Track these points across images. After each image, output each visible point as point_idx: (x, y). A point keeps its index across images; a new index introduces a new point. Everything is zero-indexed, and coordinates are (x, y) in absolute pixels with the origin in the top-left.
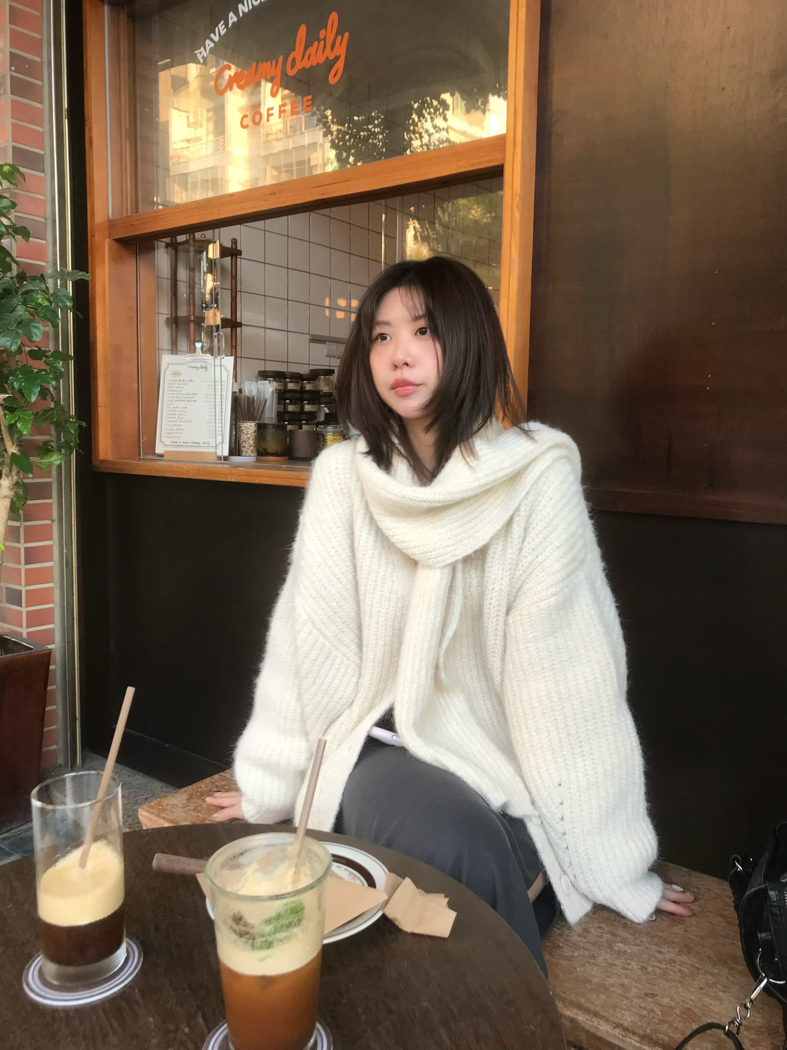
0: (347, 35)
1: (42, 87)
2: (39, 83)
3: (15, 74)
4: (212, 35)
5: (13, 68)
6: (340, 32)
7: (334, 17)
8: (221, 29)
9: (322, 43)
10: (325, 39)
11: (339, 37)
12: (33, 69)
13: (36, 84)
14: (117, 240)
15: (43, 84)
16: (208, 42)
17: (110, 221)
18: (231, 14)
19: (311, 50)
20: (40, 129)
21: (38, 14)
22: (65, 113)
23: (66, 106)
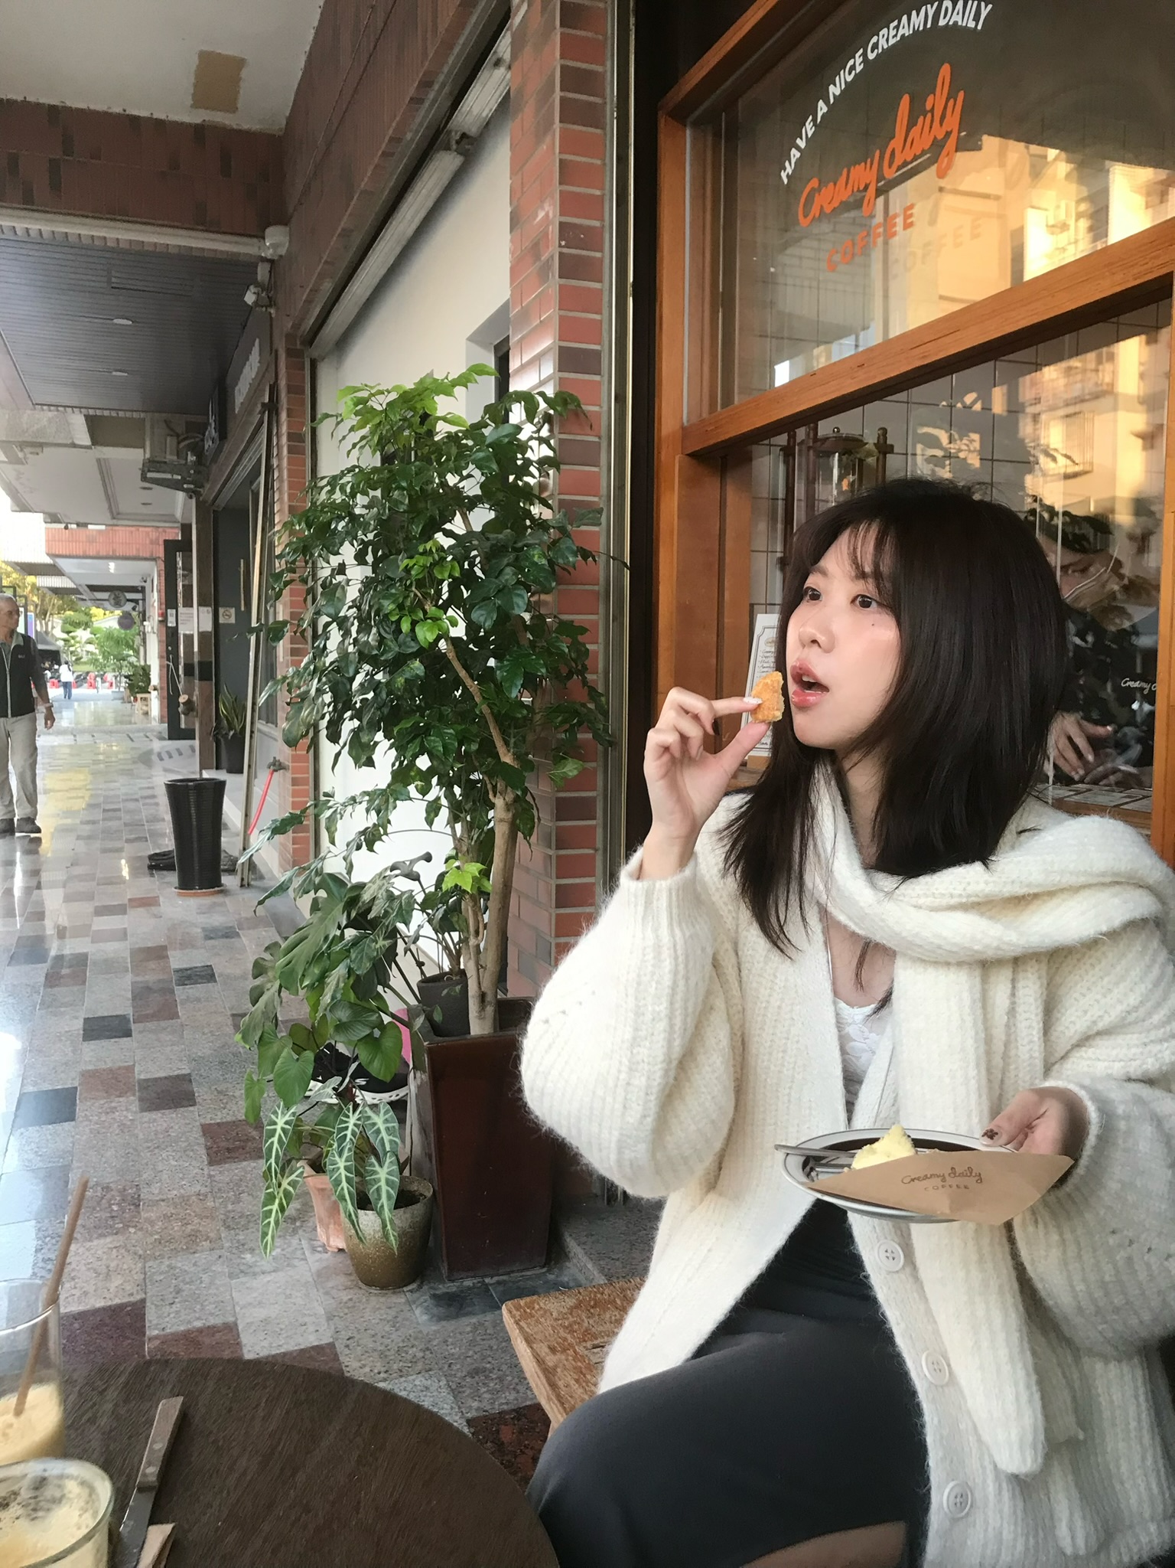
0: (961, 95)
1: (601, 260)
2: (599, 255)
3: (565, 250)
4: (798, 141)
5: (563, 243)
6: (952, 95)
7: (945, 70)
8: (809, 129)
9: (929, 115)
10: (932, 110)
11: (952, 101)
12: (591, 239)
13: (594, 258)
14: (692, 455)
15: (603, 257)
16: (794, 151)
17: (683, 428)
18: (821, 103)
19: (915, 131)
20: (597, 317)
21: (599, 162)
22: (630, 289)
23: (631, 279)
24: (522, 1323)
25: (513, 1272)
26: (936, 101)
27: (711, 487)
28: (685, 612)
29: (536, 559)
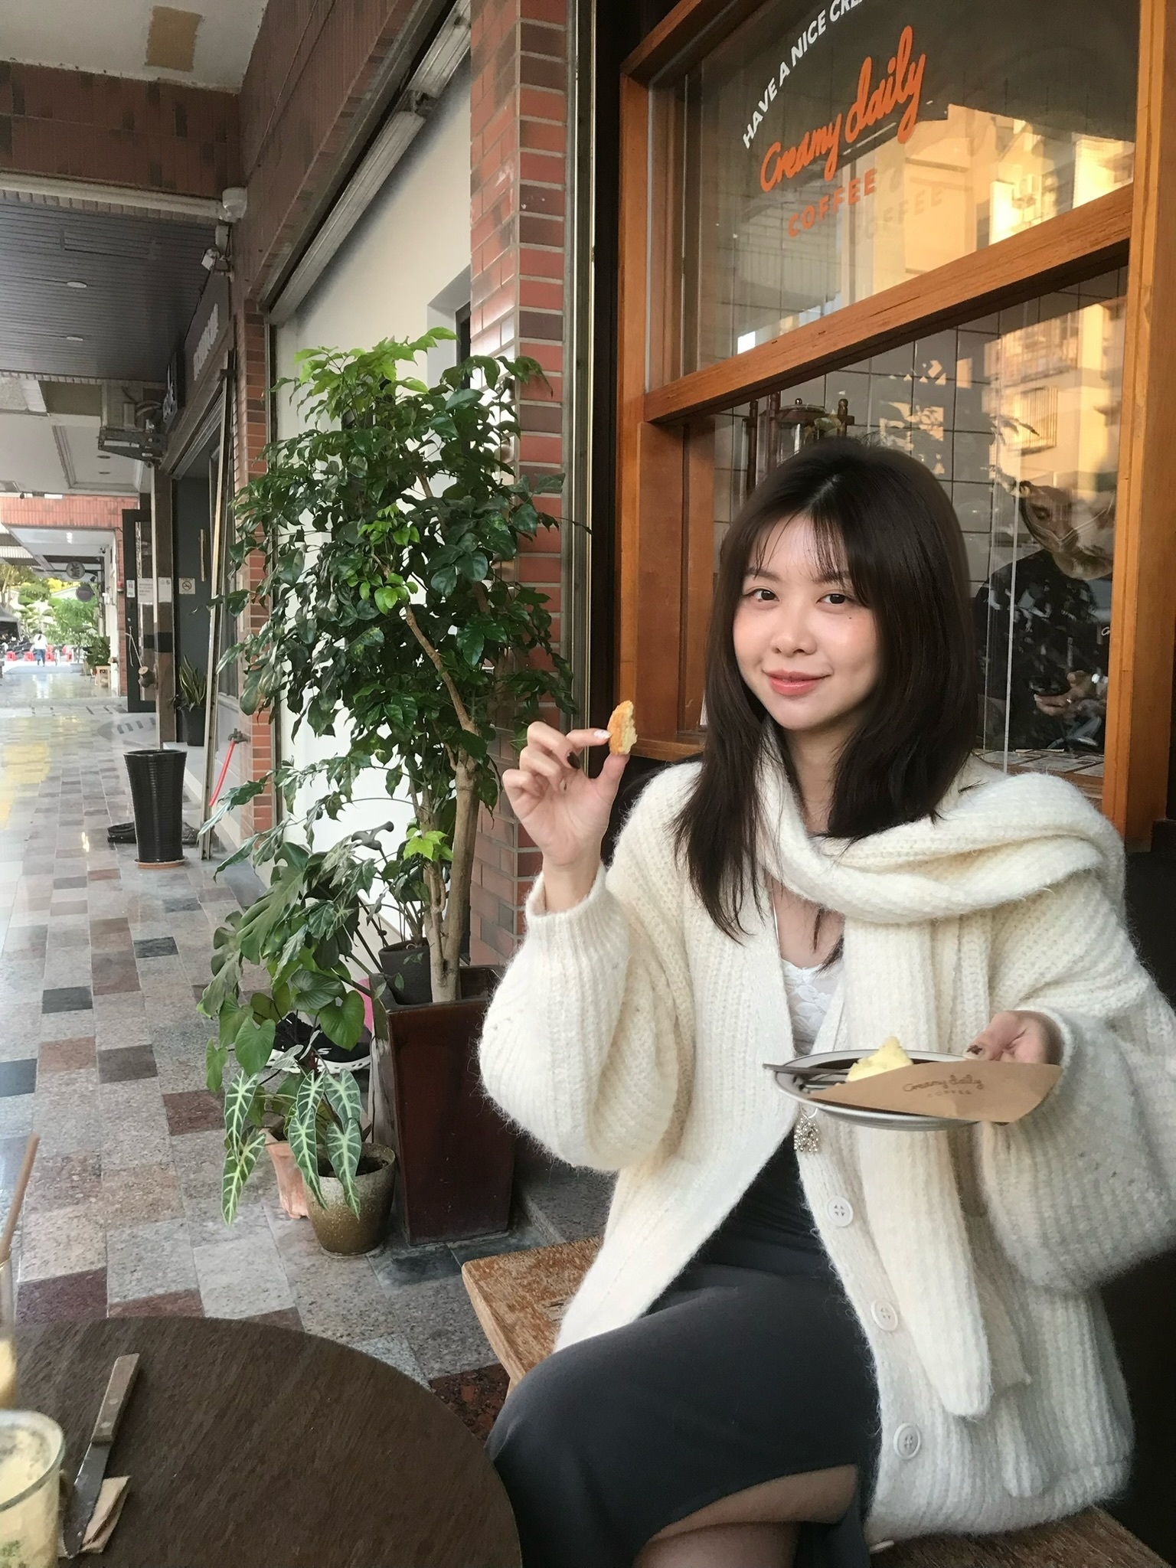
0: (923, 58)
1: (563, 224)
2: (560, 219)
3: (526, 214)
4: (761, 104)
5: (524, 207)
6: (914, 58)
7: (907, 34)
8: (771, 92)
9: (891, 79)
10: (894, 74)
11: (913, 65)
12: (553, 202)
13: (557, 222)
14: (654, 422)
15: (565, 220)
16: (756, 115)
17: (645, 395)
18: (783, 66)
19: (877, 95)
20: (559, 282)
21: (560, 124)
22: (591, 254)
23: (593, 243)
24: (482, 1283)
25: (475, 1237)
26: (898, 64)
27: (673, 456)
28: (647, 580)
29: (496, 525)
